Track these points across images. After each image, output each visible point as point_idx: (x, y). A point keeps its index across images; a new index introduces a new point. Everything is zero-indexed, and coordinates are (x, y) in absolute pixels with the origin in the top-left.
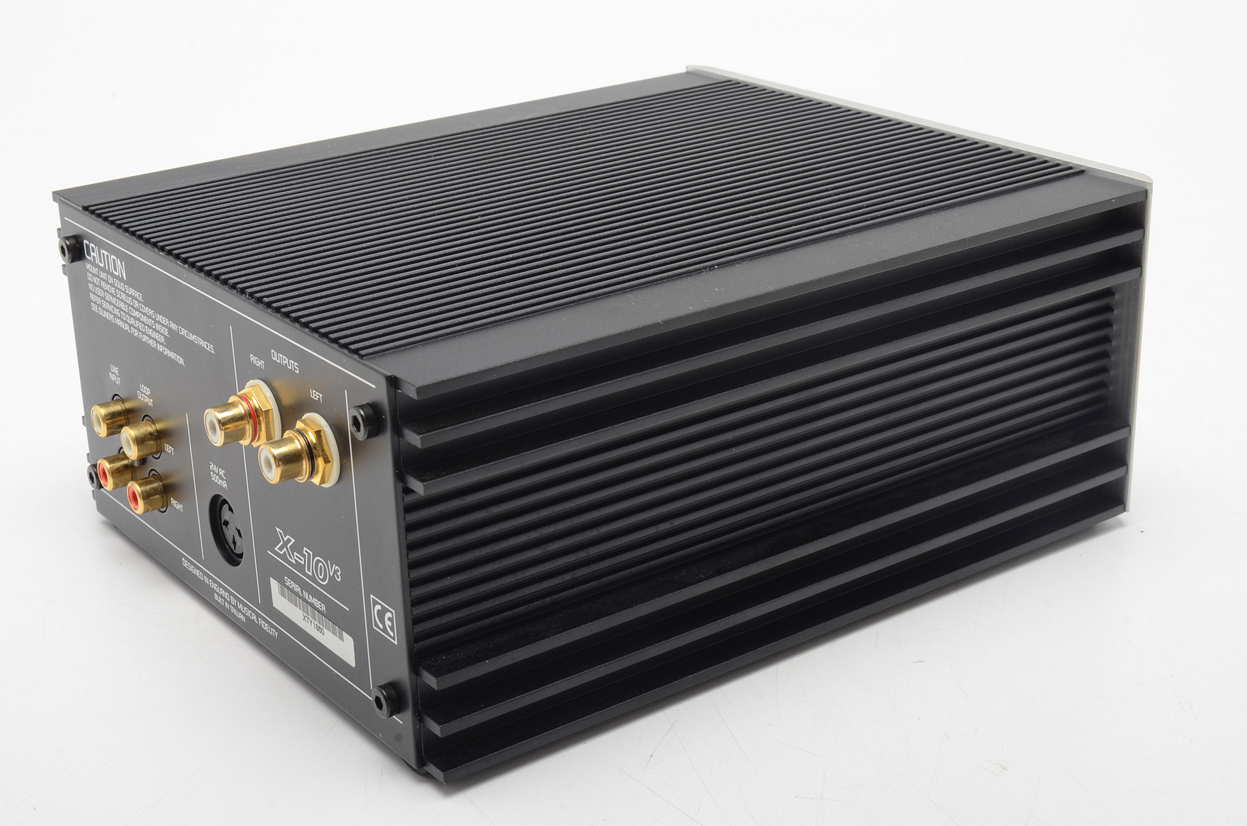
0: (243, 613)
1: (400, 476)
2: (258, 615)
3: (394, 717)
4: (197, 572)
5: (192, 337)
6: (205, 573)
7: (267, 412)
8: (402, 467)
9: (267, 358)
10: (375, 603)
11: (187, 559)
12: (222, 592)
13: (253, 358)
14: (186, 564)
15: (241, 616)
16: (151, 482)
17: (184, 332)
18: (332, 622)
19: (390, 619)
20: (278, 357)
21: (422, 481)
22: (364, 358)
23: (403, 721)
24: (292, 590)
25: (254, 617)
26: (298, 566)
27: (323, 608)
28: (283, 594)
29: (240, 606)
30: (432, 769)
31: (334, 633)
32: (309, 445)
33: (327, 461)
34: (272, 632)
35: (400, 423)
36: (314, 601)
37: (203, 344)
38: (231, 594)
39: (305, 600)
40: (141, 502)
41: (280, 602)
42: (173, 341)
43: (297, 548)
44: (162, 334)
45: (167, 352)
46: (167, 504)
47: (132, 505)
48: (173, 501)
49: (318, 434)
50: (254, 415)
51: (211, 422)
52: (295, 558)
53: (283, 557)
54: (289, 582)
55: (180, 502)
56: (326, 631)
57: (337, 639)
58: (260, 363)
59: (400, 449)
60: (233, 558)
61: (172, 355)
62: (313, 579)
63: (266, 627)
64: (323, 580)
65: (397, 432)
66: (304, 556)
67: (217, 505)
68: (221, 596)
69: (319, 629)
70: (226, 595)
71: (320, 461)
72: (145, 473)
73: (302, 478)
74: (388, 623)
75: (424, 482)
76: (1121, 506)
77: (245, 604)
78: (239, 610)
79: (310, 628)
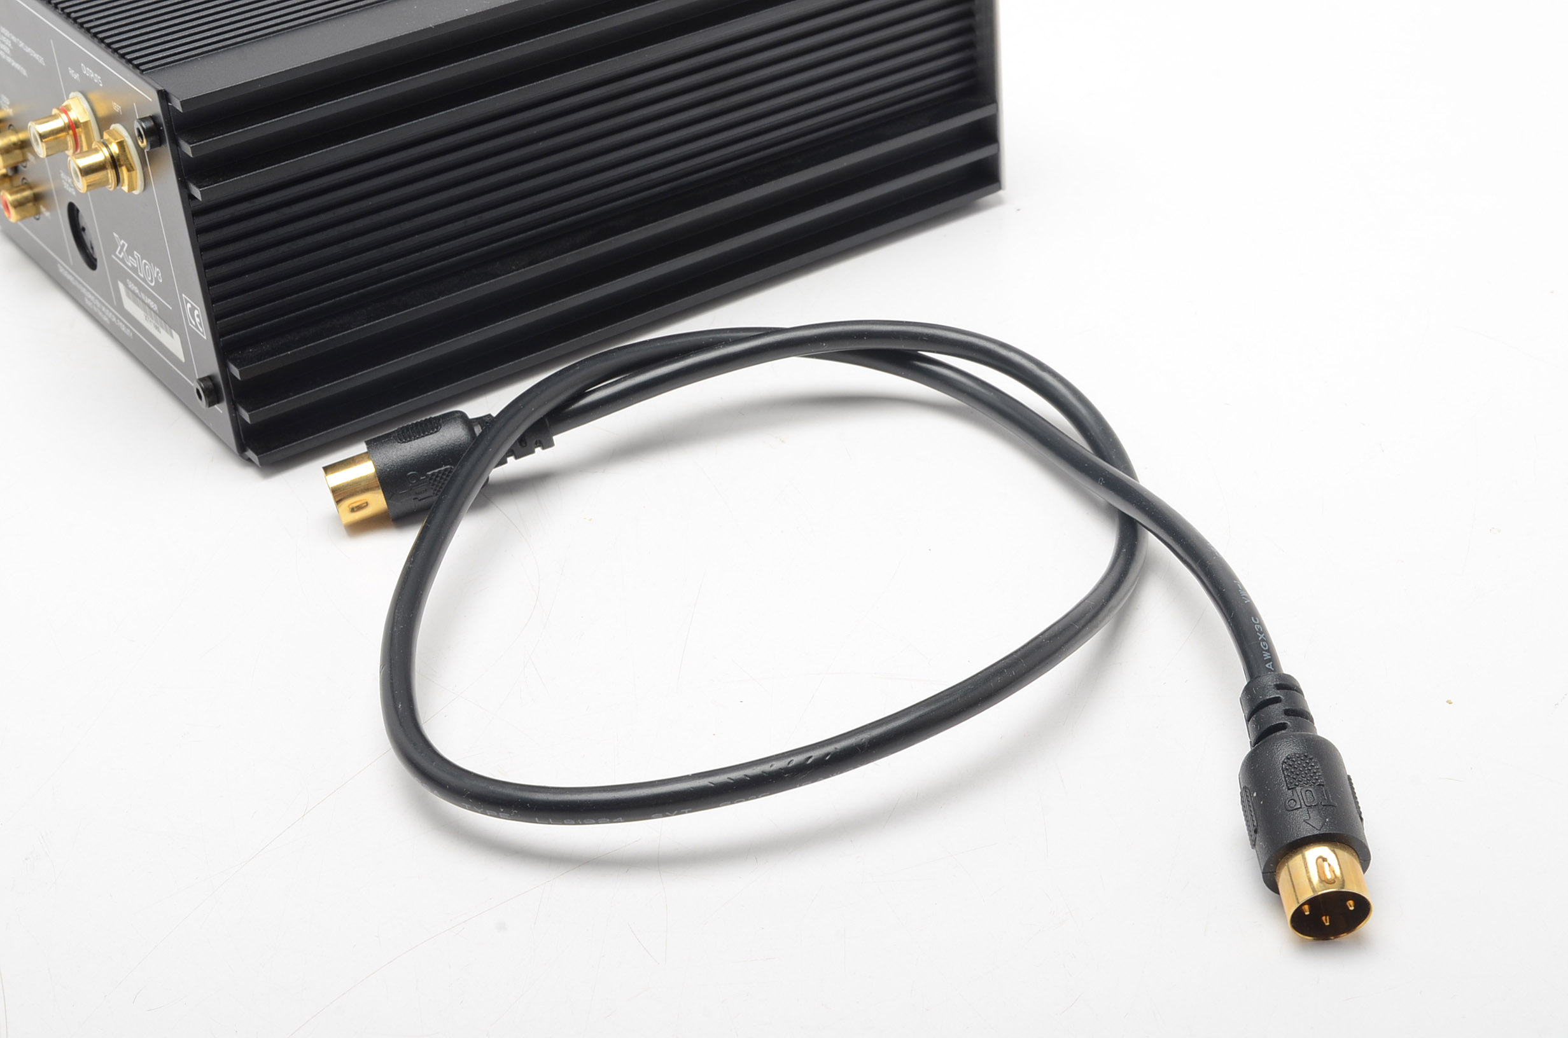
0: (108, 315)
1: (183, 184)
2: (117, 318)
3: (216, 406)
4: (70, 278)
5: (28, 50)
6: (76, 279)
7: (86, 124)
8: (184, 174)
9: (79, 70)
10: (187, 302)
11: (62, 265)
12: (90, 296)
13: (71, 72)
14: (61, 270)
15: (106, 319)
16: (24, 190)
17: (22, 44)
18: (165, 322)
19: (198, 316)
20: (88, 72)
21: (199, 187)
22: (144, 73)
23: (221, 409)
24: (133, 292)
25: (114, 319)
26: (134, 269)
27: (156, 309)
28: (129, 297)
29: (104, 309)
30: (250, 454)
31: (166, 331)
32: (112, 156)
33: (129, 170)
34: (128, 332)
35: (176, 134)
36: (149, 301)
37: (36, 56)
38: (96, 298)
39: (143, 301)
40: (12, 211)
41: (129, 305)
42: (16, 53)
43: (130, 252)
44: (7, 46)
45: (14, 64)
46: (38, 212)
47: (6, 214)
48: (43, 209)
49: (121, 145)
50: (73, 126)
51: (34, 134)
52: (131, 261)
53: (122, 260)
54: (131, 285)
55: (48, 209)
56: (161, 330)
57: (168, 336)
58: (76, 76)
59: (180, 158)
60: (92, 263)
61: (17, 66)
62: (144, 280)
63: (123, 329)
64: (152, 281)
65: (175, 144)
66: (135, 259)
67: (73, 212)
68: (89, 299)
69: (157, 328)
70: (92, 298)
71: (124, 171)
72: (18, 181)
73: (110, 186)
74: (197, 320)
75: (201, 188)
76: (995, 185)
77: (107, 308)
78: (104, 313)
79: (150, 326)
